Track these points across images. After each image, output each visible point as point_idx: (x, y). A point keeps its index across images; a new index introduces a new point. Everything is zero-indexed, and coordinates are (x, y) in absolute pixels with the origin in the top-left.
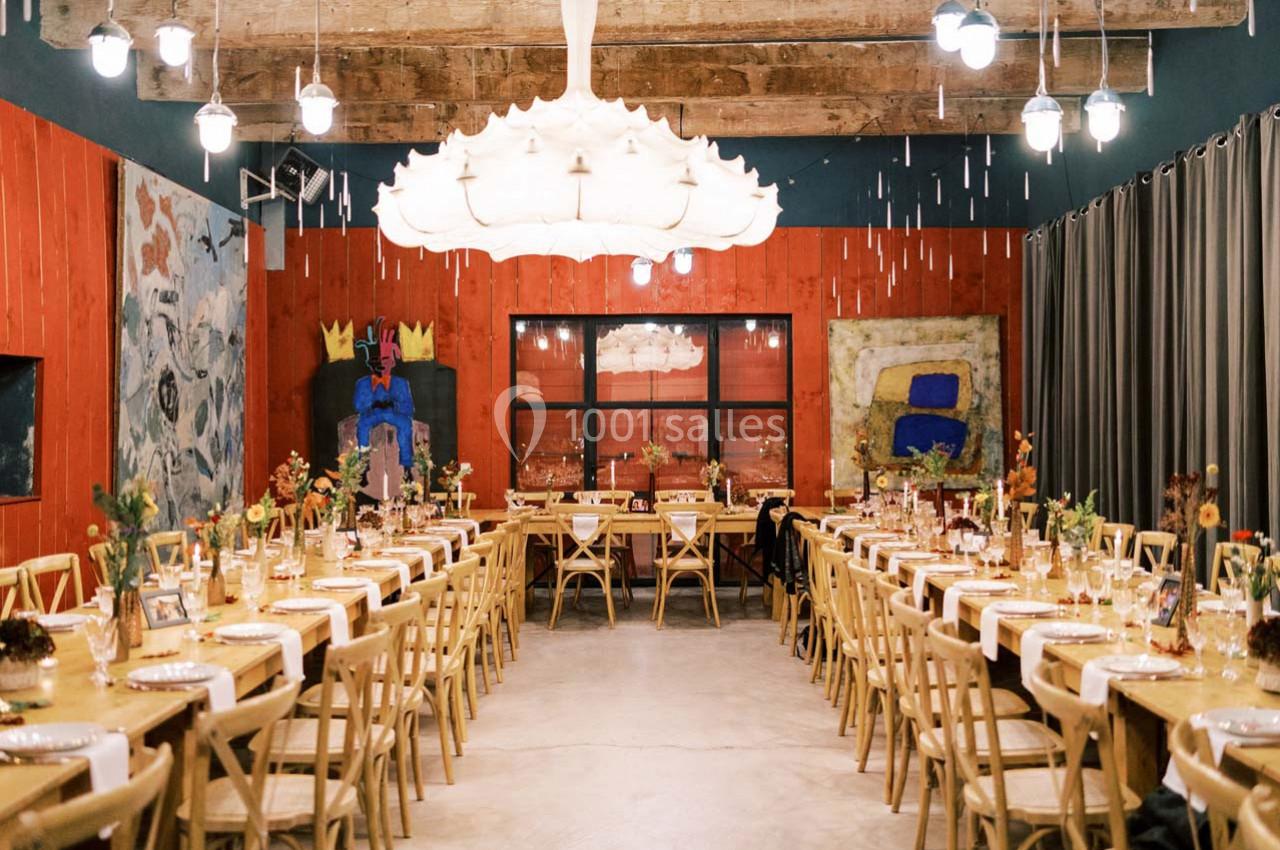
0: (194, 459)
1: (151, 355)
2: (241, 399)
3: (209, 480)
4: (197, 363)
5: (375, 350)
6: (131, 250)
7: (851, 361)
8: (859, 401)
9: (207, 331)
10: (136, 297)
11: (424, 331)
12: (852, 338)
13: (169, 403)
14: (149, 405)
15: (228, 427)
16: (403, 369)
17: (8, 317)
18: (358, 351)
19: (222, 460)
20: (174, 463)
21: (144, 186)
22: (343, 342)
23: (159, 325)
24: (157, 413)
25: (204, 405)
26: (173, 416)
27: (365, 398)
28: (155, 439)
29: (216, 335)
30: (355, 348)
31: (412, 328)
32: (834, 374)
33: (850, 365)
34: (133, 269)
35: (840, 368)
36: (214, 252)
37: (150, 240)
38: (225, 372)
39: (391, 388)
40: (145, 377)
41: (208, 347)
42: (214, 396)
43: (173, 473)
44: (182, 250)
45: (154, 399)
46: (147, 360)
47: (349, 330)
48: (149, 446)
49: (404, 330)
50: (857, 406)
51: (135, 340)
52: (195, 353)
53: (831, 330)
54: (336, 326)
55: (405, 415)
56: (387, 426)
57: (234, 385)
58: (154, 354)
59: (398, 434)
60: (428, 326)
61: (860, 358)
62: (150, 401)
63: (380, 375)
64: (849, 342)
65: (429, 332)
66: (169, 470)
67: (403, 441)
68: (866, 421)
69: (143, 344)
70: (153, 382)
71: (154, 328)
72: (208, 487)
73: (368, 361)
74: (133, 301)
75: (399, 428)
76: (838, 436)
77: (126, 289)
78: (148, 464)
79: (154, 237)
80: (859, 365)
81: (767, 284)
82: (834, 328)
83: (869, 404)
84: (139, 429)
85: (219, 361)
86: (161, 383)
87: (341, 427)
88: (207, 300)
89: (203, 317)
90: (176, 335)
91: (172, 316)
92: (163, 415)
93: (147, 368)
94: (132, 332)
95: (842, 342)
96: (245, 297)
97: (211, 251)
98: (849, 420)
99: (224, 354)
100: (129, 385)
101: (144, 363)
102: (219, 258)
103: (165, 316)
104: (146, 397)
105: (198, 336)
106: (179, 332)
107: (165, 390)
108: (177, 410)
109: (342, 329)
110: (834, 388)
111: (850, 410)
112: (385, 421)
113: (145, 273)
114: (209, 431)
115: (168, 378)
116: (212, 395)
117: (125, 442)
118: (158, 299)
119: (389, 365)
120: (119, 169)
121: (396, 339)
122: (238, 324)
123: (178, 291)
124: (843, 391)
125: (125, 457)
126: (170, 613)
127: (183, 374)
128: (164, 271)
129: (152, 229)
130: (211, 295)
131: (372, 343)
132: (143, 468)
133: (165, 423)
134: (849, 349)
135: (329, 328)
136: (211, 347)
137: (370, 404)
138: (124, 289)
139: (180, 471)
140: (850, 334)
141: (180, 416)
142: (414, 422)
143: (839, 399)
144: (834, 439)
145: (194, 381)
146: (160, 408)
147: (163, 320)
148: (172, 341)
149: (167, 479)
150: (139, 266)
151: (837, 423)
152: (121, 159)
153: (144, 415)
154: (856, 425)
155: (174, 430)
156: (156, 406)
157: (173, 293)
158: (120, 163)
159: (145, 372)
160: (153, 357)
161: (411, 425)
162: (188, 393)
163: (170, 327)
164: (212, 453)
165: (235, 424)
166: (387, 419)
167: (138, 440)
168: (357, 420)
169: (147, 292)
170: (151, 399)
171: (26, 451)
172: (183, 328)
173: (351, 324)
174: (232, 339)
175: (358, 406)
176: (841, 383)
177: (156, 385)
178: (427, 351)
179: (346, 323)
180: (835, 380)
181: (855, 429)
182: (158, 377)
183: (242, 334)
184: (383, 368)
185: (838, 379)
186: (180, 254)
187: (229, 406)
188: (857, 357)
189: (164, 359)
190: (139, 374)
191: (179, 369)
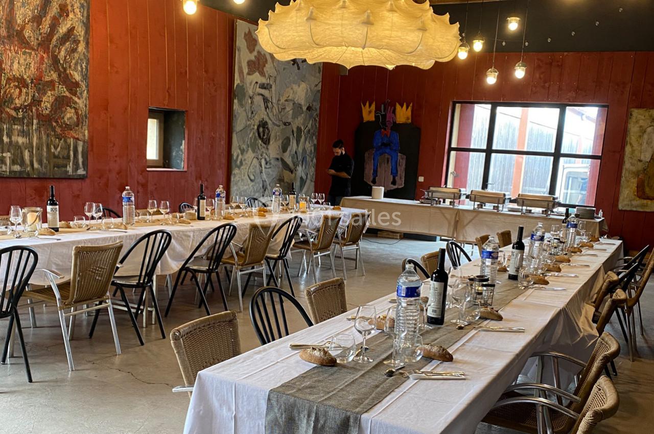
0: (280, 162)
1: (252, 113)
2: (314, 137)
3: (290, 173)
4: (283, 118)
5: (384, 117)
6: (240, 62)
7: (641, 134)
8: (642, 158)
9: (292, 104)
10: (243, 86)
11: (407, 108)
12: (644, 120)
13: (264, 135)
14: (250, 136)
15: (304, 150)
16: (397, 127)
17: (168, 92)
18: (376, 117)
19: (300, 165)
20: (266, 164)
21: (250, 32)
22: (370, 112)
23: (258, 100)
24: (255, 139)
25: (288, 139)
26: (266, 142)
27: (378, 142)
28: (254, 151)
29: (298, 106)
30: (375, 115)
31: (402, 106)
32: (628, 141)
33: (640, 136)
34: (241, 72)
35: (633, 138)
36: (298, 65)
37: (253, 58)
38: (303, 124)
39: (390, 137)
40: (248, 123)
41: (292, 111)
42: (295, 135)
43: (265, 168)
44: (275, 64)
45: (254, 133)
46: (250, 114)
47: (373, 106)
48: (250, 154)
49: (398, 106)
50: (640, 161)
51: (241, 105)
52: (282, 113)
53: (631, 115)
54: (367, 104)
55: (395, 150)
56: (387, 156)
57: (309, 130)
58: (254, 113)
59: (392, 159)
60: (409, 105)
61: (647, 133)
63: (385, 129)
64: (641, 123)
65: (410, 108)
66: (263, 166)
67: (394, 163)
68: (645, 170)
69: (248, 107)
70: (254, 125)
71: (255, 100)
73: (381, 122)
74: (242, 88)
75: (392, 157)
76: (626, 178)
77: (237, 81)
78: (250, 163)
79: (255, 57)
80: (646, 136)
81: (596, 86)
82: (633, 113)
83: (648, 160)
84: (244, 146)
85: (299, 119)
86: (259, 127)
87: (366, 155)
88: (292, 88)
89: (289, 96)
90: (270, 105)
91: (267, 95)
92: (260, 141)
93: (250, 119)
94: (240, 102)
95: (637, 122)
96: (319, 87)
97: (296, 65)
98: (634, 169)
99: (303, 115)
100: (238, 126)
101: (248, 117)
102: (301, 68)
103: (262, 95)
104: (249, 132)
105: (285, 105)
106: (272, 103)
107: (261, 130)
108: (269, 140)
109: (370, 106)
110: (628, 149)
111: (636, 162)
112: (386, 153)
113: (249, 74)
114: (290, 151)
115: (263, 124)
116: (293, 135)
117: (235, 152)
118: (258, 86)
119: (390, 125)
120: (235, 24)
121: (394, 112)
122: (314, 100)
123: (271, 83)
124: (633, 151)
125: (235, 158)
127: (273, 123)
128: (262, 74)
129: (255, 53)
130: (295, 87)
131: (383, 113)
132: (246, 164)
133: (261, 145)
134: (641, 127)
135: (365, 105)
136: (293, 112)
137: (380, 144)
138: (235, 81)
139: (270, 168)
140: (643, 117)
141: (271, 143)
142: (399, 154)
143: (629, 156)
144: (623, 179)
145: (281, 127)
146: (257, 137)
147: (261, 97)
148: (266, 107)
149: (262, 170)
150: (246, 71)
151: (626, 170)
152: (235, 20)
153: (247, 140)
154: (638, 171)
155: (267, 148)
156: (255, 137)
157: (268, 84)
158: (235, 22)
159: (249, 121)
160: (254, 114)
161: (397, 156)
162: (277, 132)
163: (266, 100)
164: (293, 161)
165: (309, 149)
166: (387, 152)
167: (243, 151)
168: (374, 152)
169: (251, 84)
170: (252, 133)
171: (182, 151)
172: (274, 101)
173: (374, 103)
174: (309, 108)
175: (375, 145)
176: (632, 147)
177: (256, 127)
178: (408, 119)
179: (373, 103)
180: (629, 145)
181: (637, 174)
182: (257, 123)
184: (387, 126)
185: (631, 144)
186: (274, 66)
187: (306, 140)
188: (645, 132)
189: (262, 114)
190: (244, 121)
191: (271, 120)
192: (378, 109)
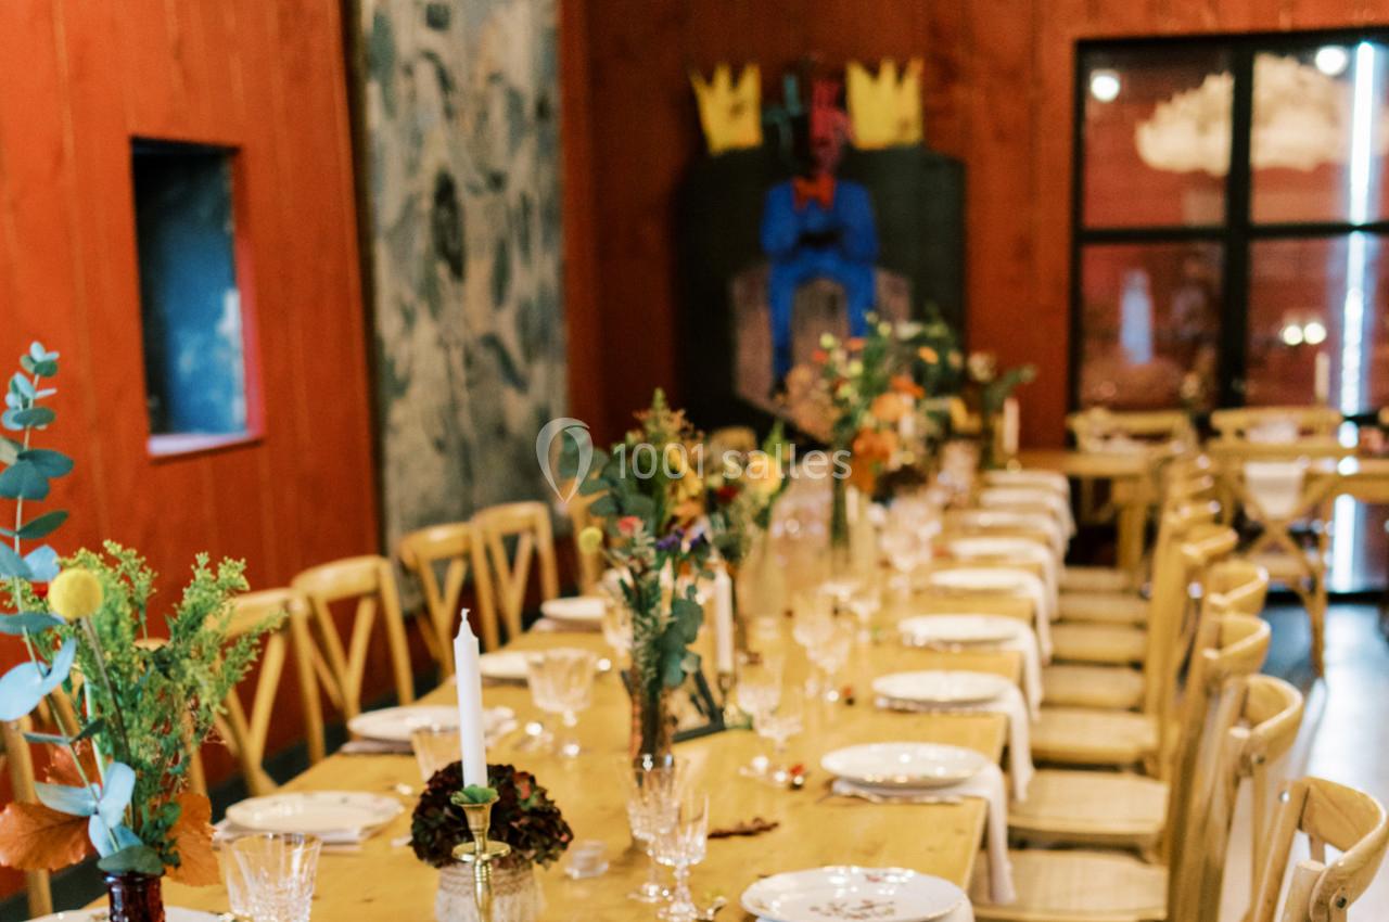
0: (494, 355)
1: (417, 140)
2: (559, 232)
3: (518, 394)
4: (487, 158)
5: (802, 125)
9: (501, 92)
10: (387, 18)
11: (899, 79)
13: (453, 241)
14: (419, 249)
15: (543, 290)
16: (860, 165)
18: (768, 129)
19: (537, 355)
20: (464, 362)
22: (736, 110)
23: (425, 75)
24: (433, 262)
25: (503, 243)
26: (458, 269)
27: (781, 229)
28: (435, 312)
29: (514, 99)
30: (761, 123)
31: (875, 74)
38: (533, 178)
39: (833, 205)
40: (410, 187)
41: (504, 124)
42: (518, 226)
43: (464, 382)
45: (427, 235)
46: (411, 151)
47: (750, 85)
48: (426, 330)
49: (858, 80)
51: (389, 108)
52: (484, 136)
54: (722, 77)
55: (862, 261)
56: (825, 285)
57: (550, 203)
58: (420, 140)
59: (849, 299)
60: (908, 69)
62: (421, 239)
63: (812, 179)
65: (911, 85)
66: (458, 377)
69: (404, 116)
70: (425, 198)
71: (418, 84)
72: (517, 409)
73: (790, 148)
74: (381, 25)
75: (850, 287)
78: (427, 368)
84: (409, 295)
85: (522, 156)
86: (436, 201)
87: (738, 289)
88: (496, 22)
89: (493, 61)
90: (453, 98)
91: (447, 57)
92: (443, 265)
93: (412, 167)
94: (384, 90)
99: (529, 138)
100: (388, 204)
101: (407, 157)
103: (434, 58)
104: (414, 230)
105: (487, 101)
106: (458, 92)
107: (443, 215)
108: (463, 254)
109: (735, 82)
112: (823, 275)
114: (514, 297)
115: (445, 191)
116: (513, 226)
117: (389, 324)
118: (421, 19)
119: (829, 156)
121: (841, 101)
122: (548, 76)
126: (681, 711)
127: (468, 181)
131: (794, 111)
132: (419, 374)
133: (447, 282)
135: (710, 83)
136: (508, 125)
137: (792, 239)
141: (469, 268)
142: (879, 274)
145: (485, 196)
146: (437, 252)
147: (432, 66)
148: (448, 112)
153: (413, 267)
155: (462, 297)
156: (432, 248)
157: (444, 7)
159: (411, 176)
160: (421, 146)
161: (873, 280)
162: (479, 220)
163: (445, 81)
164: (521, 342)
166: (826, 269)
167: (409, 317)
168: (768, 274)
170: (422, 234)
171: (225, 343)
172: (463, 84)
173: (753, 70)
174: (542, 110)
175: (769, 243)
177: (430, 205)
178: (904, 126)
179: (744, 68)
182: (431, 189)
183: (555, 99)
184: (818, 164)
189: (439, 152)
190: (400, 182)
191: (462, 171)
192: (770, 96)
